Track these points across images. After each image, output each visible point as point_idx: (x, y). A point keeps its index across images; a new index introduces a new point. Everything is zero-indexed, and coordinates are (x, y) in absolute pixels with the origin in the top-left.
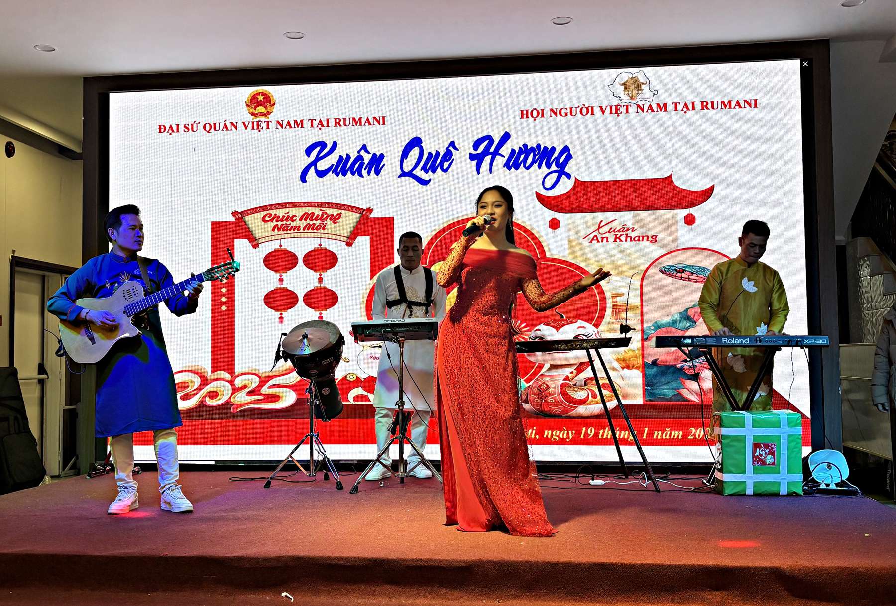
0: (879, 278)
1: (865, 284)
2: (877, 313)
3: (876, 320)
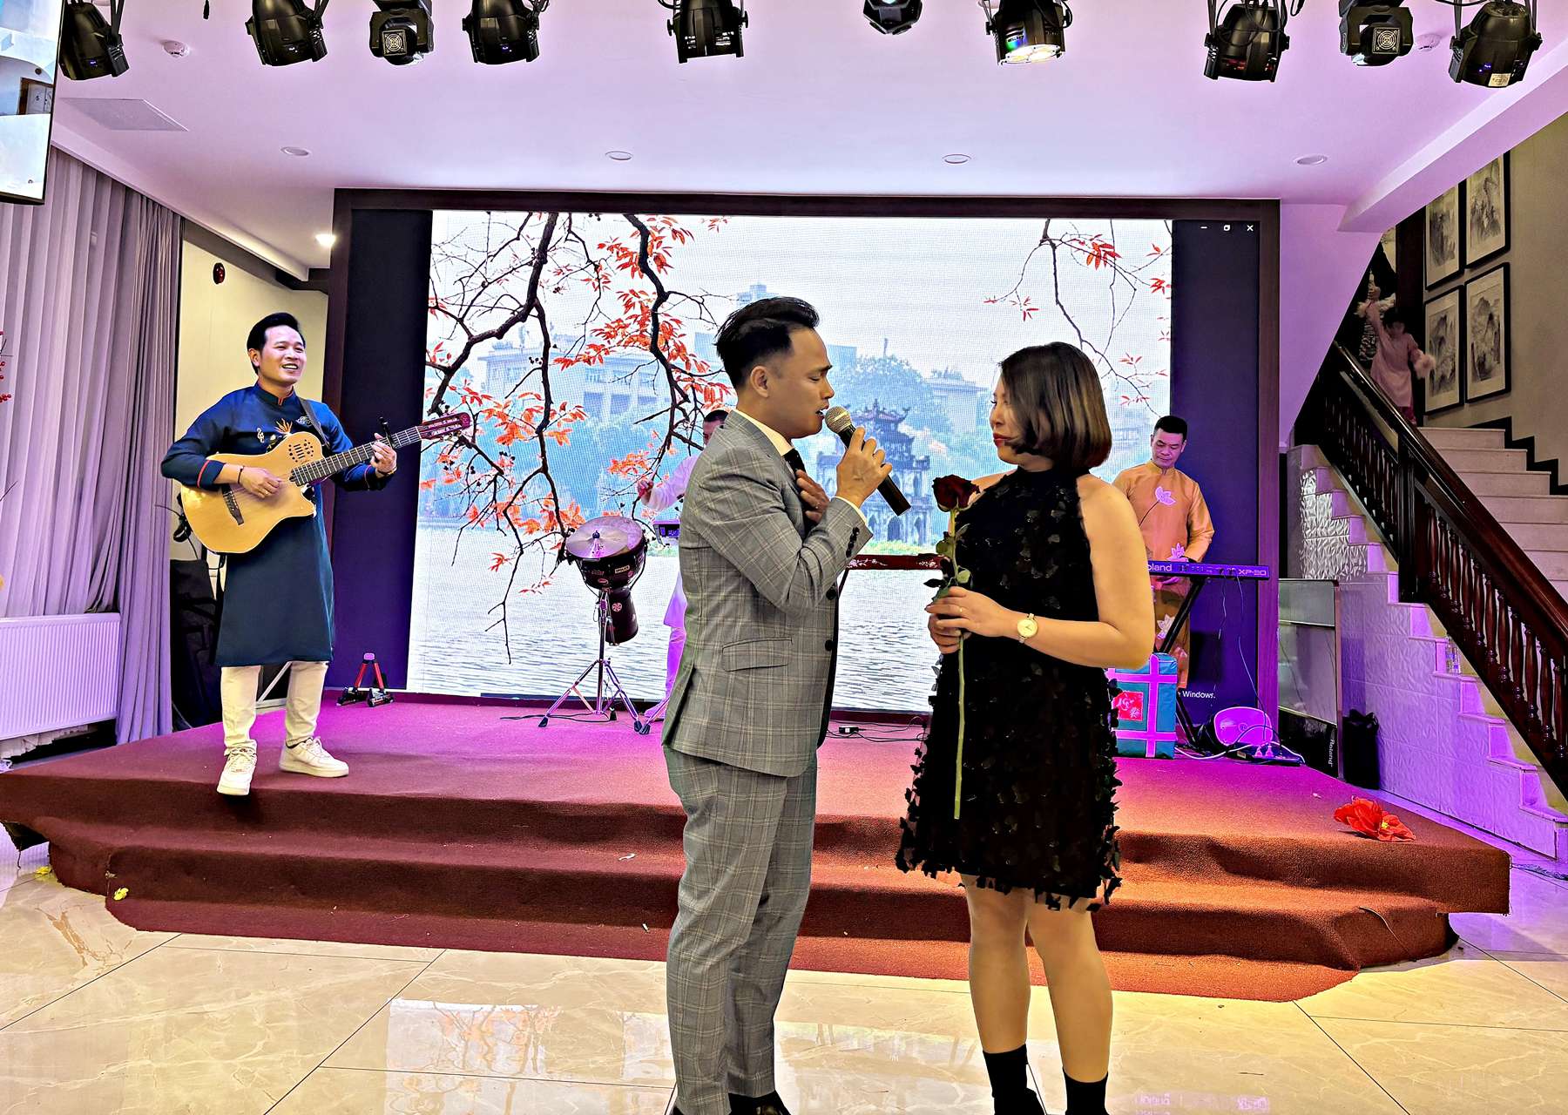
0: (1327, 498)
1: (1309, 503)
2: (1322, 541)
3: (1322, 549)
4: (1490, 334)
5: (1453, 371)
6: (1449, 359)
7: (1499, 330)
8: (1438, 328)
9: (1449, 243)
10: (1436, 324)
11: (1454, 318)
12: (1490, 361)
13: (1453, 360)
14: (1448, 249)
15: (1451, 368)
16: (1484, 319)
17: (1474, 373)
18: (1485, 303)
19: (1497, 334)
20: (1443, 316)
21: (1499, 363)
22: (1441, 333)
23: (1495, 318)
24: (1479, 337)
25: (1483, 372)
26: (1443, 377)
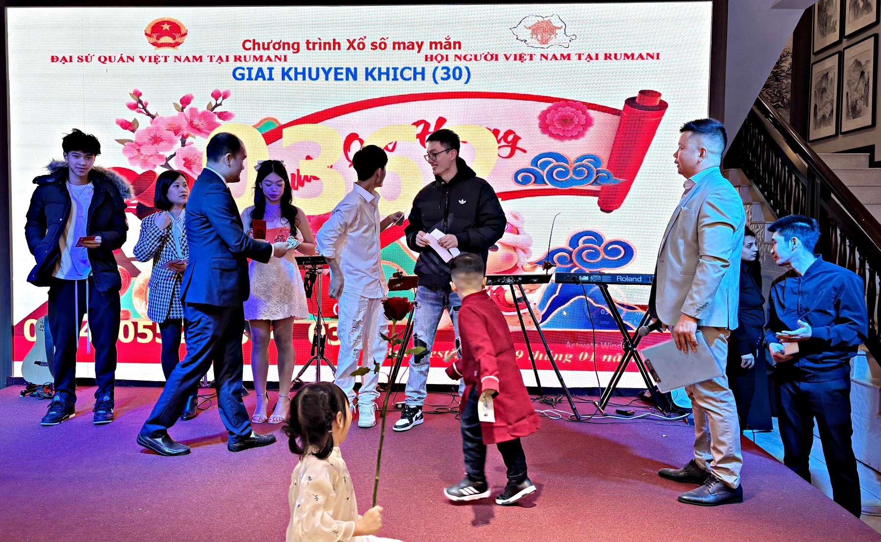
4: (862, 86)
5: (832, 111)
6: (829, 104)
7: (868, 82)
8: (821, 82)
9: (832, 21)
10: (820, 79)
11: (834, 74)
12: (860, 103)
13: (832, 104)
14: (831, 25)
15: (829, 110)
16: (857, 75)
17: (848, 115)
18: (858, 63)
19: (867, 85)
20: (826, 73)
21: (867, 106)
22: (824, 85)
23: (866, 74)
24: (852, 88)
25: (855, 112)
26: (824, 117)
